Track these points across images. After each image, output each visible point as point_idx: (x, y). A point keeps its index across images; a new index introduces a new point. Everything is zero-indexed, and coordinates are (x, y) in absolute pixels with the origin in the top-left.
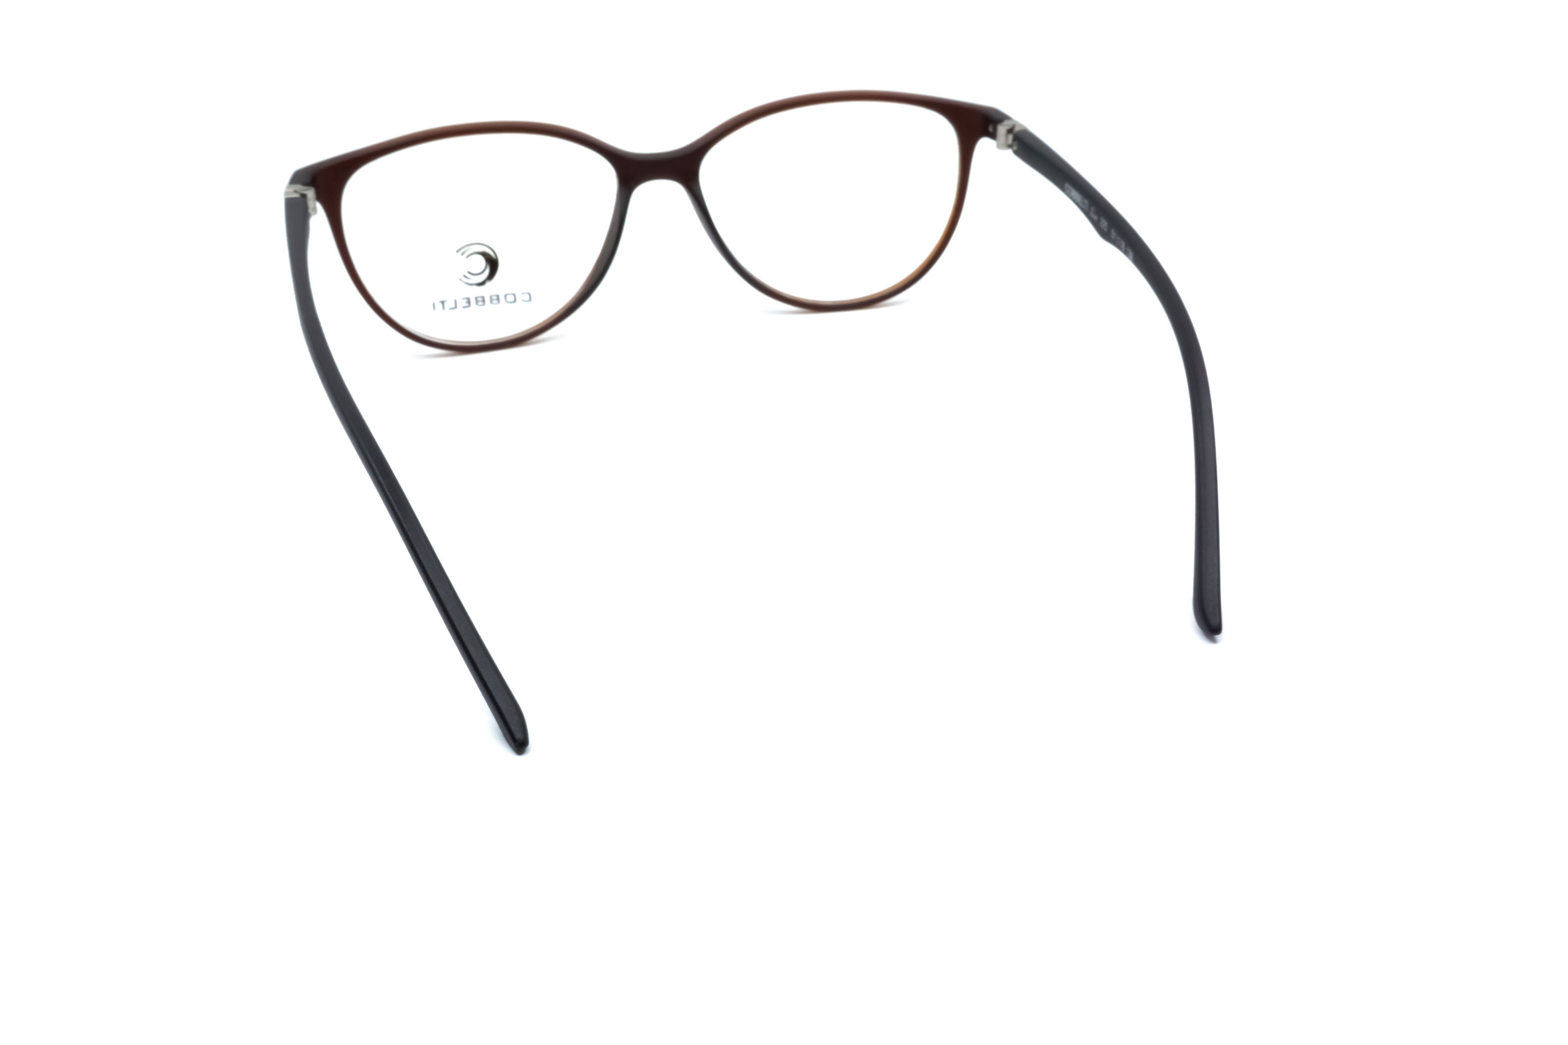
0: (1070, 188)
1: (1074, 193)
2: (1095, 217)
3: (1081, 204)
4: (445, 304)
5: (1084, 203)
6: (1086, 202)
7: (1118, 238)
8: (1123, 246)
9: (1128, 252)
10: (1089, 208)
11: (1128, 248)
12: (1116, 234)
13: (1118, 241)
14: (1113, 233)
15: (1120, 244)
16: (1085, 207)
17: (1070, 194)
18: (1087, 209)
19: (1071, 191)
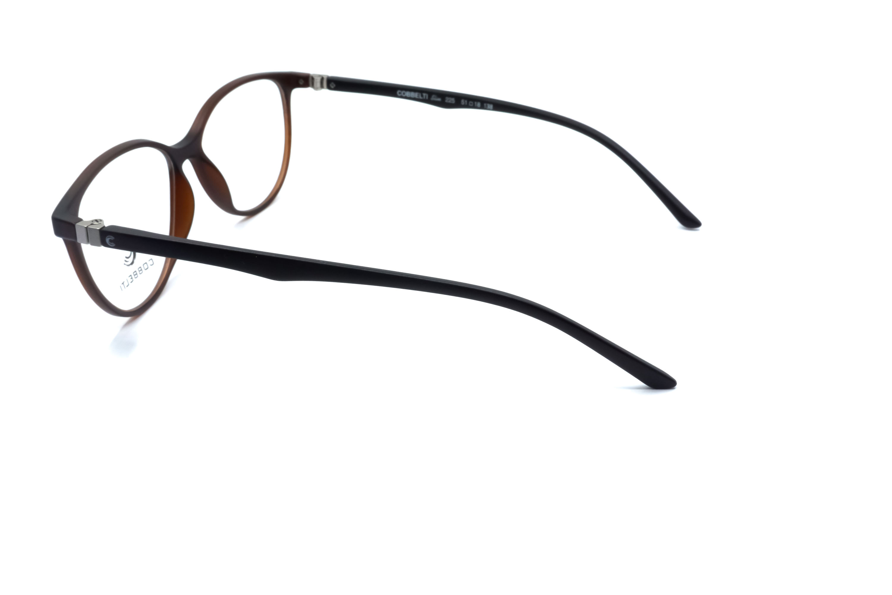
0: (403, 92)
1: (408, 94)
2: (439, 100)
3: (421, 98)
4: (124, 283)
5: (422, 96)
6: (424, 94)
7: (470, 102)
8: (479, 104)
9: (487, 106)
10: (430, 96)
11: (485, 104)
12: (466, 101)
13: (471, 104)
14: (463, 102)
15: (474, 104)
16: (424, 97)
17: (404, 96)
18: (427, 98)
19: (404, 94)
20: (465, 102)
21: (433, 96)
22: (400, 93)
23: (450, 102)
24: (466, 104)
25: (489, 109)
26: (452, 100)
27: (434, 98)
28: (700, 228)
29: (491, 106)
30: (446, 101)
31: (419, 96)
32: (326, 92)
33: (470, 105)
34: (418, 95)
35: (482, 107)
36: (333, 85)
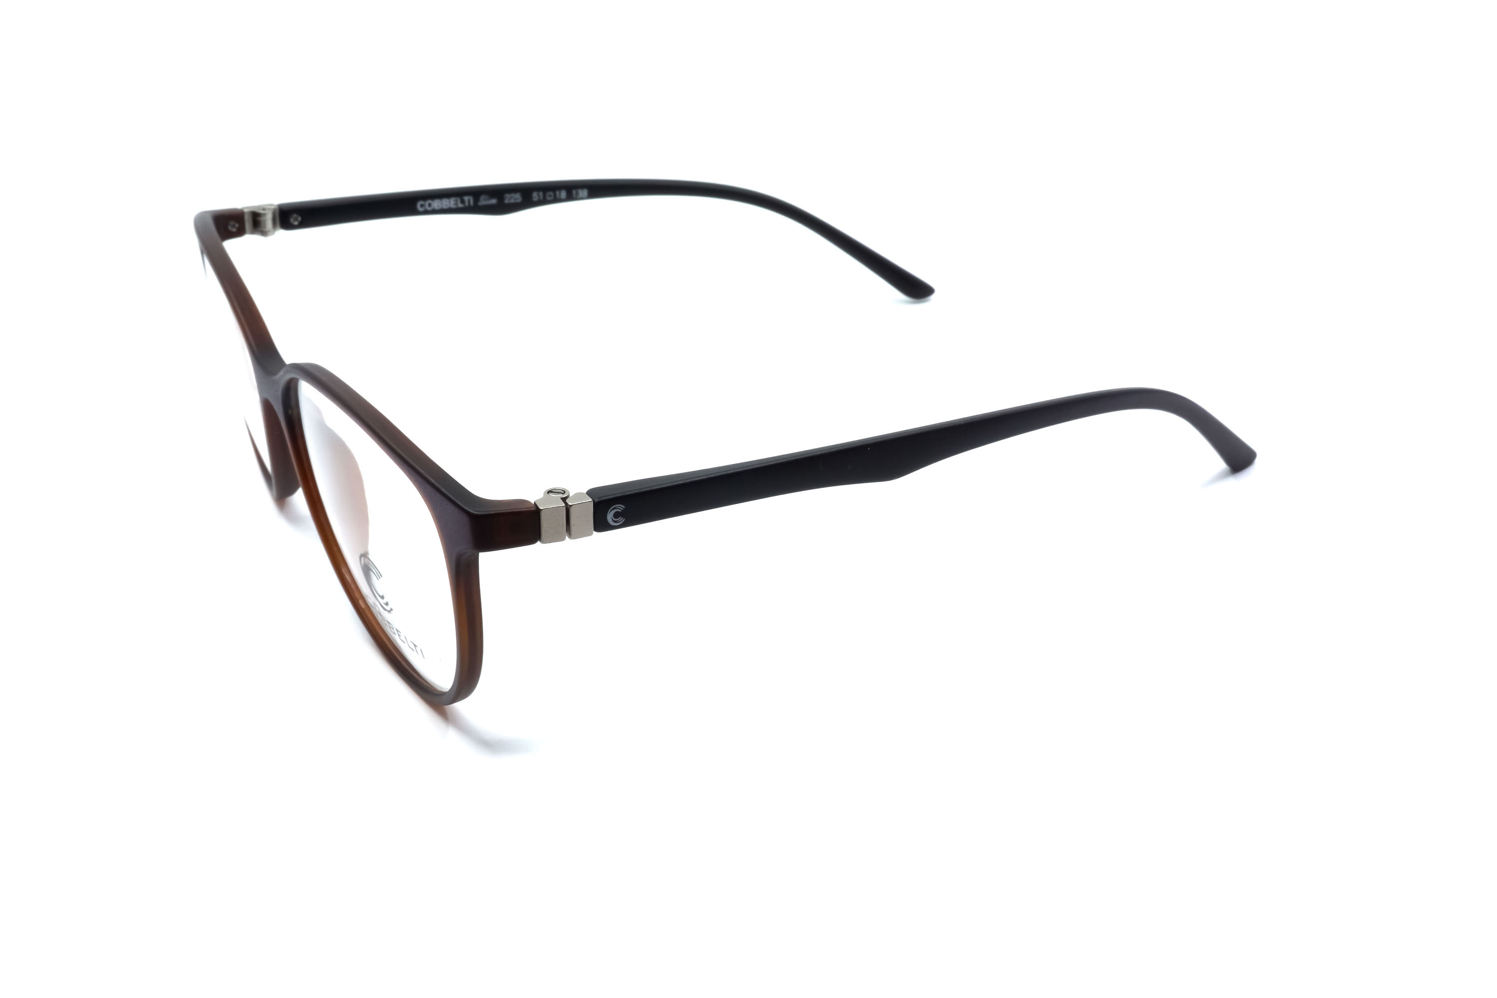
0: (429, 201)
1: (436, 204)
2: (494, 201)
3: (460, 205)
5: (463, 202)
6: (466, 198)
7: (548, 193)
8: (563, 194)
9: (577, 194)
10: (476, 200)
11: (574, 192)
12: (541, 194)
13: (550, 196)
14: (535, 196)
15: (555, 195)
16: (467, 204)
17: (429, 209)
18: (472, 203)
19: (430, 205)
20: (539, 196)
21: (482, 197)
22: (422, 206)
23: (512, 201)
24: (542, 197)
25: (582, 199)
26: (517, 198)
27: (484, 201)
28: (933, 297)
29: (585, 192)
30: (506, 201)
31: (456, 204)
32: (282, 234)
33: (548, 198)
34: (457, 201)
35: (570, 198)
36: (295, 219)
